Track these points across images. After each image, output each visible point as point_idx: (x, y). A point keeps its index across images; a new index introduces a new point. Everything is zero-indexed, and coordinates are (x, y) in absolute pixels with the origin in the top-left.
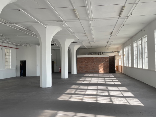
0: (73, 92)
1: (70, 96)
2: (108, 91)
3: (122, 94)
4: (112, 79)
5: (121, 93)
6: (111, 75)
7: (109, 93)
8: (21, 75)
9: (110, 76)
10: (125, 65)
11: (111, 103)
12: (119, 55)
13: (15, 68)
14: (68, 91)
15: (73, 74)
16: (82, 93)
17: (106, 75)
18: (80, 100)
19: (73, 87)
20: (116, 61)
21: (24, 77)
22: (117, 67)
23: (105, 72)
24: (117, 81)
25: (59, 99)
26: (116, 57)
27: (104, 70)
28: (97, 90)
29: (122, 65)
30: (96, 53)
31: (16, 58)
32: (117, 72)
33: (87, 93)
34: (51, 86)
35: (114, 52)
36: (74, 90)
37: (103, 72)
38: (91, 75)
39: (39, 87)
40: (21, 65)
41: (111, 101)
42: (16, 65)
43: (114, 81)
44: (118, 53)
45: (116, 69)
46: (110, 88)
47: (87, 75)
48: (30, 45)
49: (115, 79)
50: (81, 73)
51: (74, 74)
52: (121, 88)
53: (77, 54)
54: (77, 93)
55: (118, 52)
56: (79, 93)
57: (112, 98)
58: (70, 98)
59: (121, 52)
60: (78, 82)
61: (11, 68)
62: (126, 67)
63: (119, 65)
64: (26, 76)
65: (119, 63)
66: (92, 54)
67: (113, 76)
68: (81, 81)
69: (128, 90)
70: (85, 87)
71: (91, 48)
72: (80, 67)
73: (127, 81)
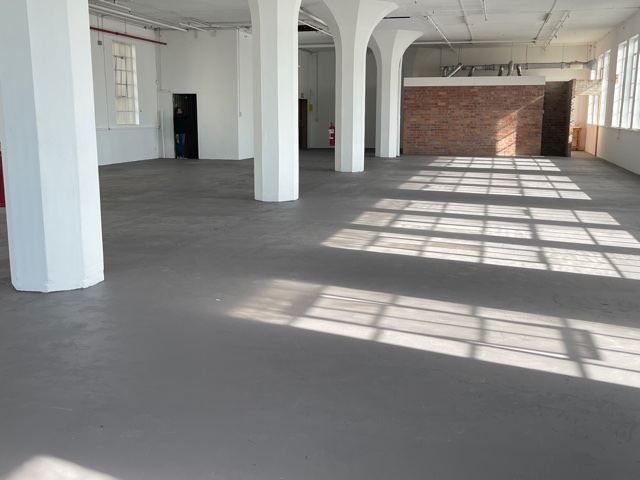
0: (384, 221)
1: (371, 234)
2: (532, 223)
3: (590, 236)
4: (551, 178)
5: (588, 232)
6: (547, 164)
7: (534, 231)
8: (178, 151)
9: (544, 169)
10: (615, 124)
11: (541, 267)
12: (592, 77)
13: (153, 125)
14: (364, 219)
15: (382, 155)
16: (423, 227)
17: (525, 164)
18: (414, 253)
19: (385, 203)
20: (575, 103)
21: (192, 162)
22: (578, 131)
23: (523, 150)
24: (574, 186)
25: (328, 244)
26: (576, 87)
27: (519, 143)
28: (486, 218)
29: (602, 123)
30: (490, 69)
31: (159, 81)
32: (573, 153)
33: (439, 228)
34: (295, 196)
35: (569, 64)
36: (390, 217)
37: (512, 151)
38: (461, 162)
39: (251, 197)
40: (175, 110)
41: (543, 259)
42: (159, 113)
43: (558, 186)
44: (586, 69)
45: (570, 138)
46: (539, 213)
47: (442, 161)
48: (212, 26)
49: (566, 179)
50: (416, 153)
51: (387, 159)
52: (586, 216)
53: (406, 72)
54: (399, 225)
55: (589, 64)
56: (409, 226)
57: (549, 252)
58: (372, 242)
59: (603, 63)
60: (404, 186)
61: (138, 122)
62: (620, 131)
63: (589, 122)
64: (197, 157)
65: (589, 113)
66: (469, 71)
67: (557, 169)
68: (417, 182)
69: (617, 224)
70: (436, 207)
71: (469, 44)
72: (415, 127)
73: (614, 188)
